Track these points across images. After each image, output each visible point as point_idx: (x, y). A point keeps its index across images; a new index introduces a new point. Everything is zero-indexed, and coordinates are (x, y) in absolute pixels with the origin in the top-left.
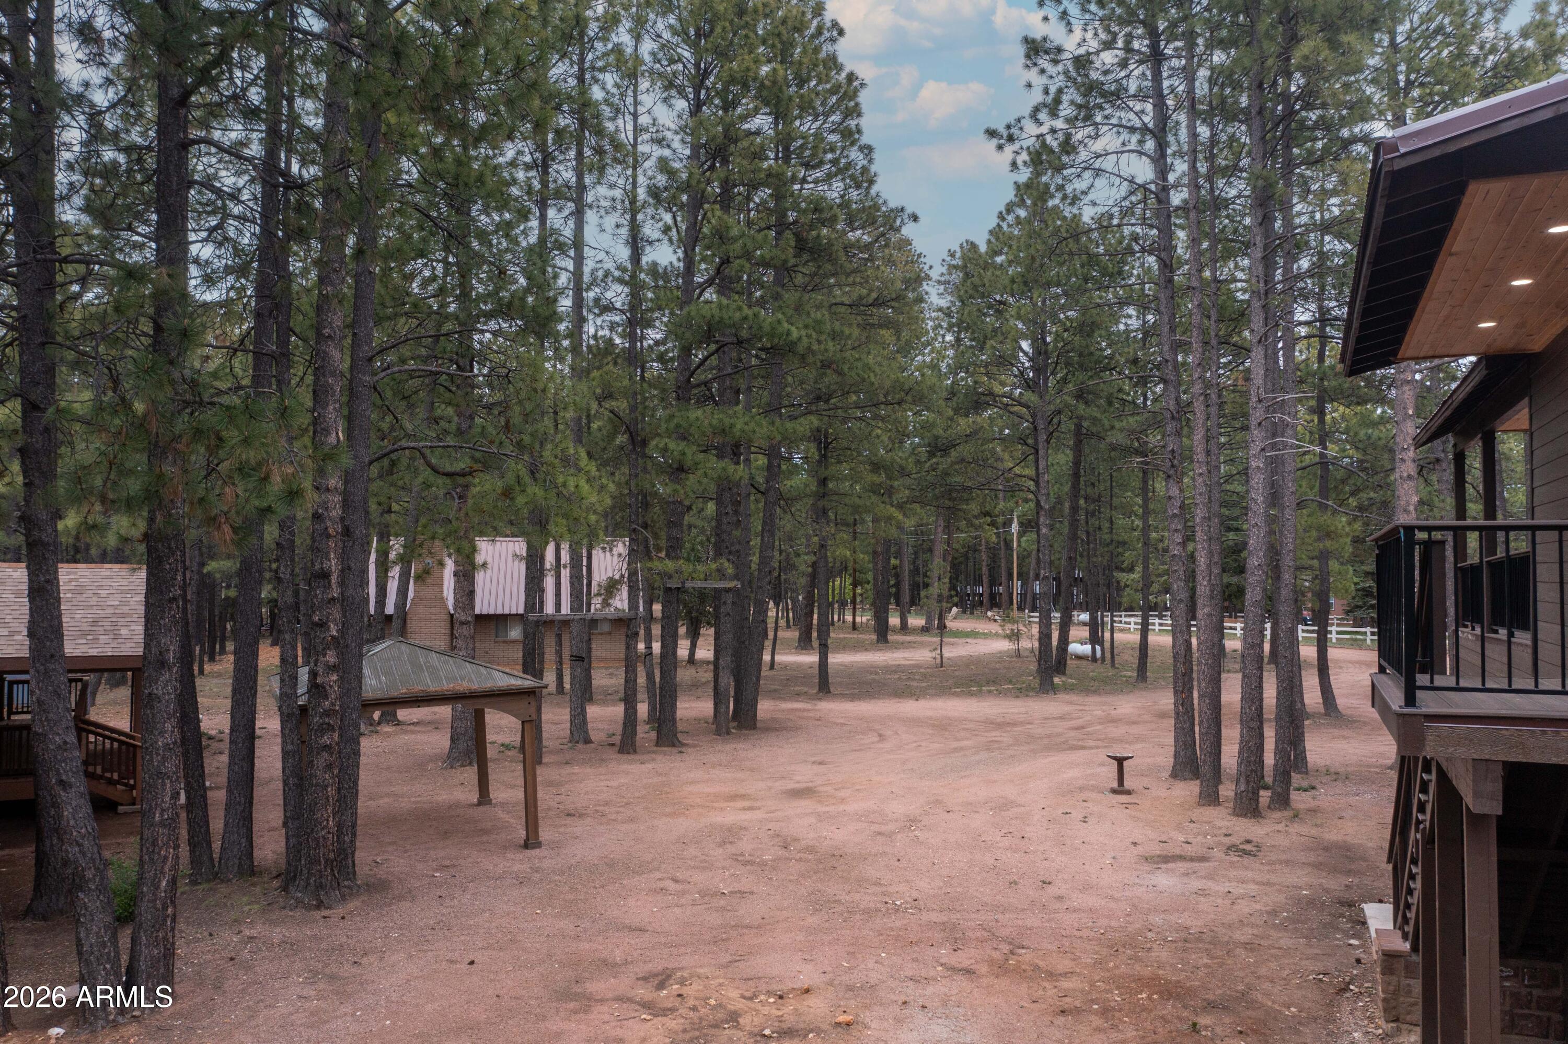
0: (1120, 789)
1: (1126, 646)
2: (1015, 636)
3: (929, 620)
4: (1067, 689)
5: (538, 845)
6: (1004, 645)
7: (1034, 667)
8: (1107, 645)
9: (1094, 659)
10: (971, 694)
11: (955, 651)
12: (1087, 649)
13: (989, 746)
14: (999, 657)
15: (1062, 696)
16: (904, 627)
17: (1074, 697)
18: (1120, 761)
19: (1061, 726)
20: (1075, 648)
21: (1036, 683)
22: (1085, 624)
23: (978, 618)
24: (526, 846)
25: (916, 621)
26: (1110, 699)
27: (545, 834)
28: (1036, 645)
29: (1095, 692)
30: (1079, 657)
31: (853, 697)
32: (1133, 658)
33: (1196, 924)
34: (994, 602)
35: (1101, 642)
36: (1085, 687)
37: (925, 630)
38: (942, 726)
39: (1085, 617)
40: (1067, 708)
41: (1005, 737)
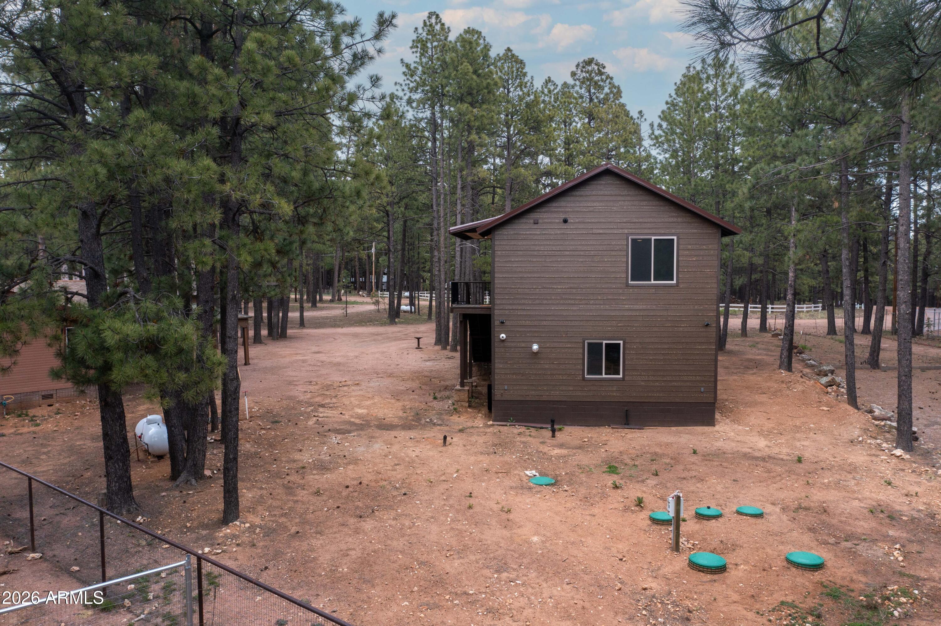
0: (418, 347)
1: (424, 306)
2: (377, 303)
3: (333, 296)
4: (401, 323)
5: (249, 364)
6: (372, 307)
7: (386, 316)
8: (417, 307)
9: (411, 312)
10: (363, 326)
11: (352, 310)
12: (408, 308)
13: (374, 340)
14: (370, 312)
15: (399, 325)
16: (321, 300)
17: (404, 326)
18: (418, 339)
19: (399, 334)
20: (403, 308)
21: (388, 321)
22: (407, 297)
23: (354, 295)
24: (245, 364)
25: (327, 297)
26: (417, 326)
27: (251, 362)
28: (387, 307)
29: (412, 324)
30: (405, 312)
31: (315, 328)
32: (426, 311)
33: (434, 369)
34: (363, 287)
35: (414, 305)
36: (407, 322)
37: (332, 301)
38: (356, 335)
39: (407, 294)
40: (401, 329)
41: (380, 338)
